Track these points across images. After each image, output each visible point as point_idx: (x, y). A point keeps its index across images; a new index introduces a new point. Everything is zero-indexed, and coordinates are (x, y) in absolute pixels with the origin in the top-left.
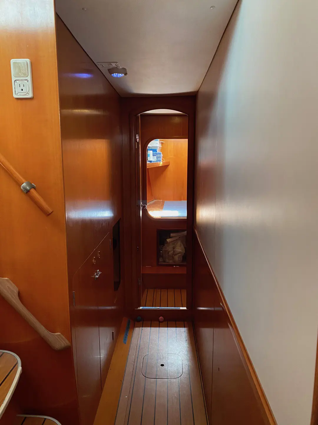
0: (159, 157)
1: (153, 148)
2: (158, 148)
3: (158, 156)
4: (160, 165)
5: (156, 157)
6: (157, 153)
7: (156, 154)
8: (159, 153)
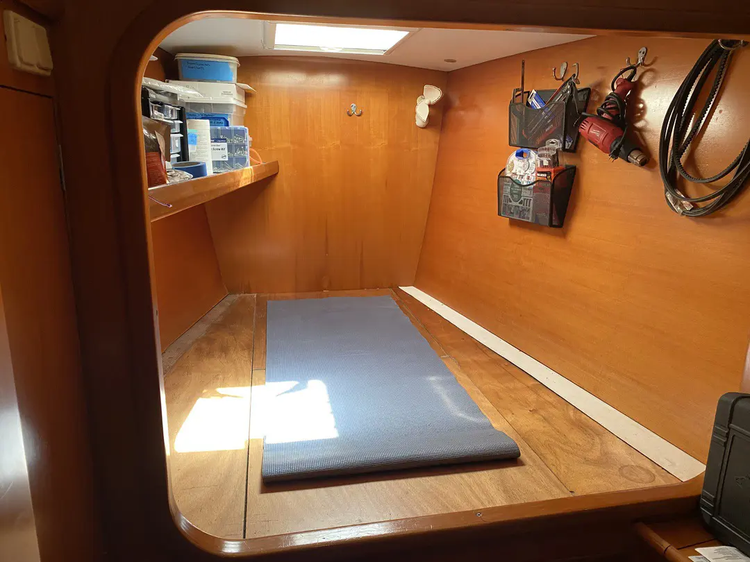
0: (237, 145)
1: (213, 111)
2: (234, 110)
3: (236, 142)
4: (243, 184)
5: (224, 145)
6: (230, 131)
7: (223, 132)
8: (236, 131)
